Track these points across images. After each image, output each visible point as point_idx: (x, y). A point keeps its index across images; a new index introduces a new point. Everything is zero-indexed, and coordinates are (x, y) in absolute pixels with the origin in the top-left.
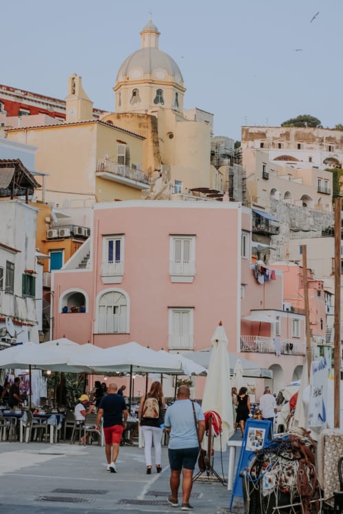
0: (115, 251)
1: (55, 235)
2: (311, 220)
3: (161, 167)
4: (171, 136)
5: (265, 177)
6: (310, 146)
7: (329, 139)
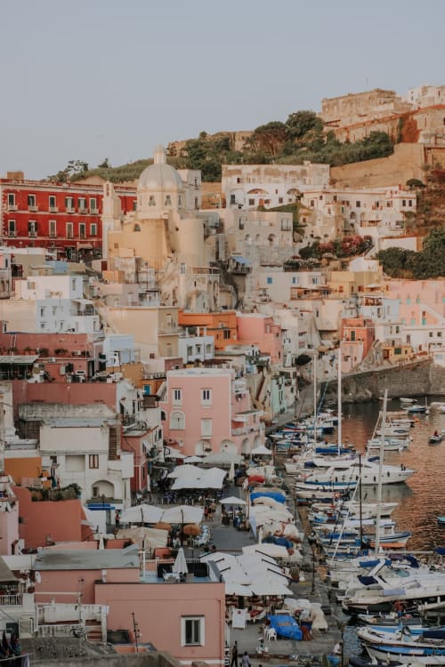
0: (178, 396)
1: (146, 378)
2: (276, 254)
3: (172, 255)
4: (177, 229)
5: (241, 227)
6: (277, 179)
7: (292, 173)
